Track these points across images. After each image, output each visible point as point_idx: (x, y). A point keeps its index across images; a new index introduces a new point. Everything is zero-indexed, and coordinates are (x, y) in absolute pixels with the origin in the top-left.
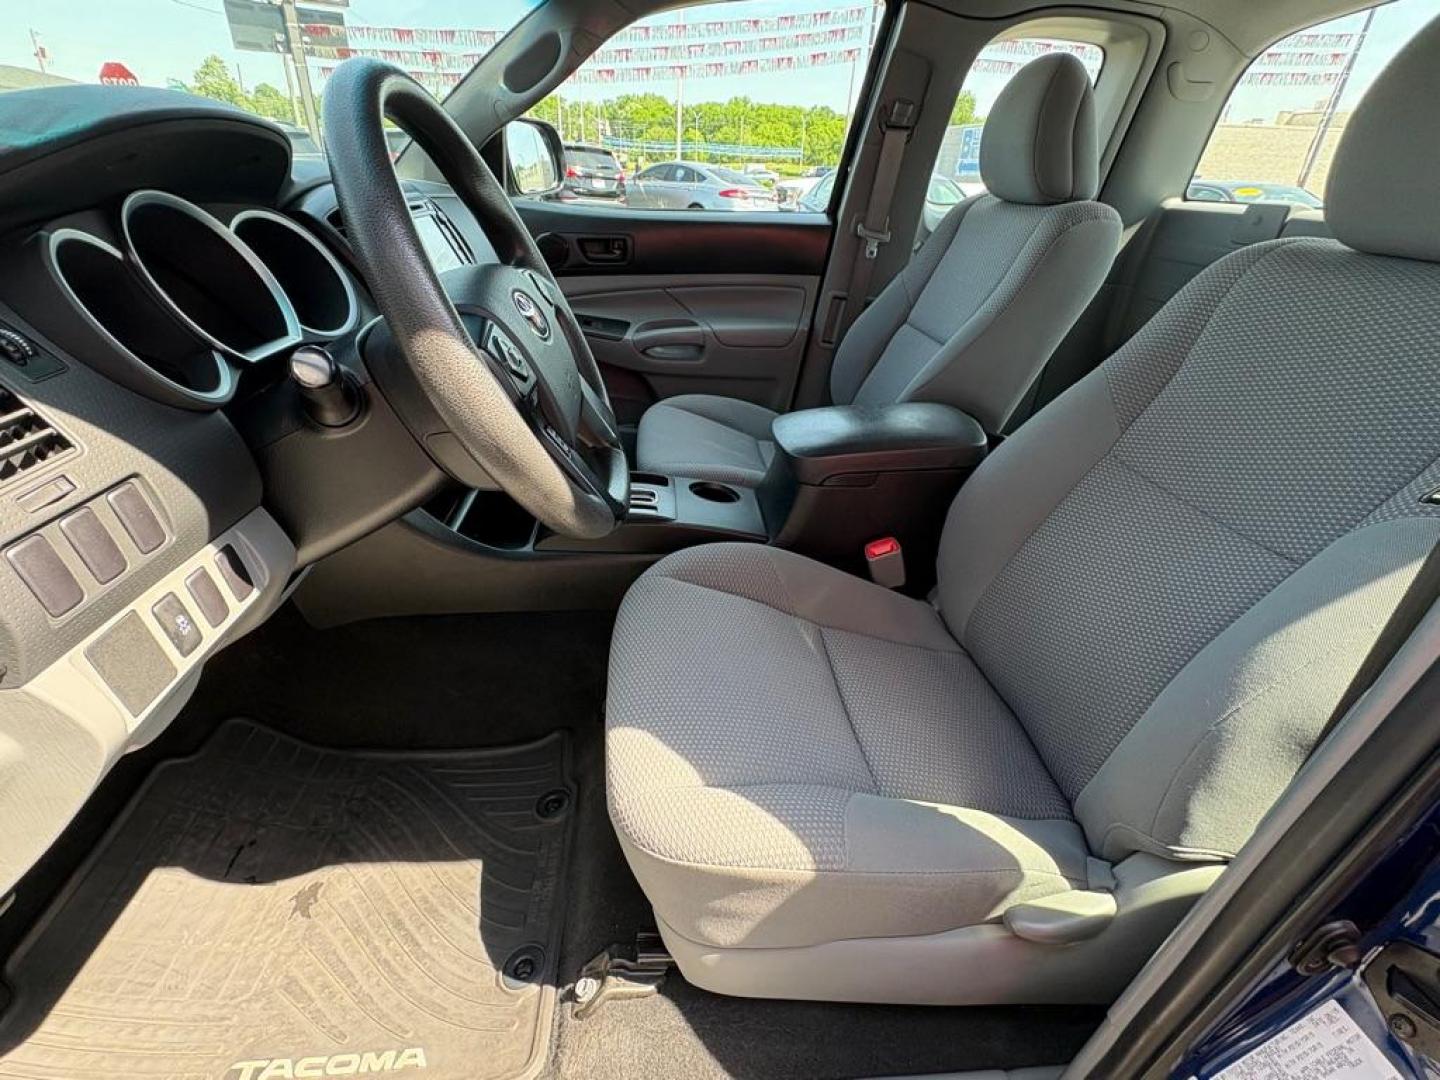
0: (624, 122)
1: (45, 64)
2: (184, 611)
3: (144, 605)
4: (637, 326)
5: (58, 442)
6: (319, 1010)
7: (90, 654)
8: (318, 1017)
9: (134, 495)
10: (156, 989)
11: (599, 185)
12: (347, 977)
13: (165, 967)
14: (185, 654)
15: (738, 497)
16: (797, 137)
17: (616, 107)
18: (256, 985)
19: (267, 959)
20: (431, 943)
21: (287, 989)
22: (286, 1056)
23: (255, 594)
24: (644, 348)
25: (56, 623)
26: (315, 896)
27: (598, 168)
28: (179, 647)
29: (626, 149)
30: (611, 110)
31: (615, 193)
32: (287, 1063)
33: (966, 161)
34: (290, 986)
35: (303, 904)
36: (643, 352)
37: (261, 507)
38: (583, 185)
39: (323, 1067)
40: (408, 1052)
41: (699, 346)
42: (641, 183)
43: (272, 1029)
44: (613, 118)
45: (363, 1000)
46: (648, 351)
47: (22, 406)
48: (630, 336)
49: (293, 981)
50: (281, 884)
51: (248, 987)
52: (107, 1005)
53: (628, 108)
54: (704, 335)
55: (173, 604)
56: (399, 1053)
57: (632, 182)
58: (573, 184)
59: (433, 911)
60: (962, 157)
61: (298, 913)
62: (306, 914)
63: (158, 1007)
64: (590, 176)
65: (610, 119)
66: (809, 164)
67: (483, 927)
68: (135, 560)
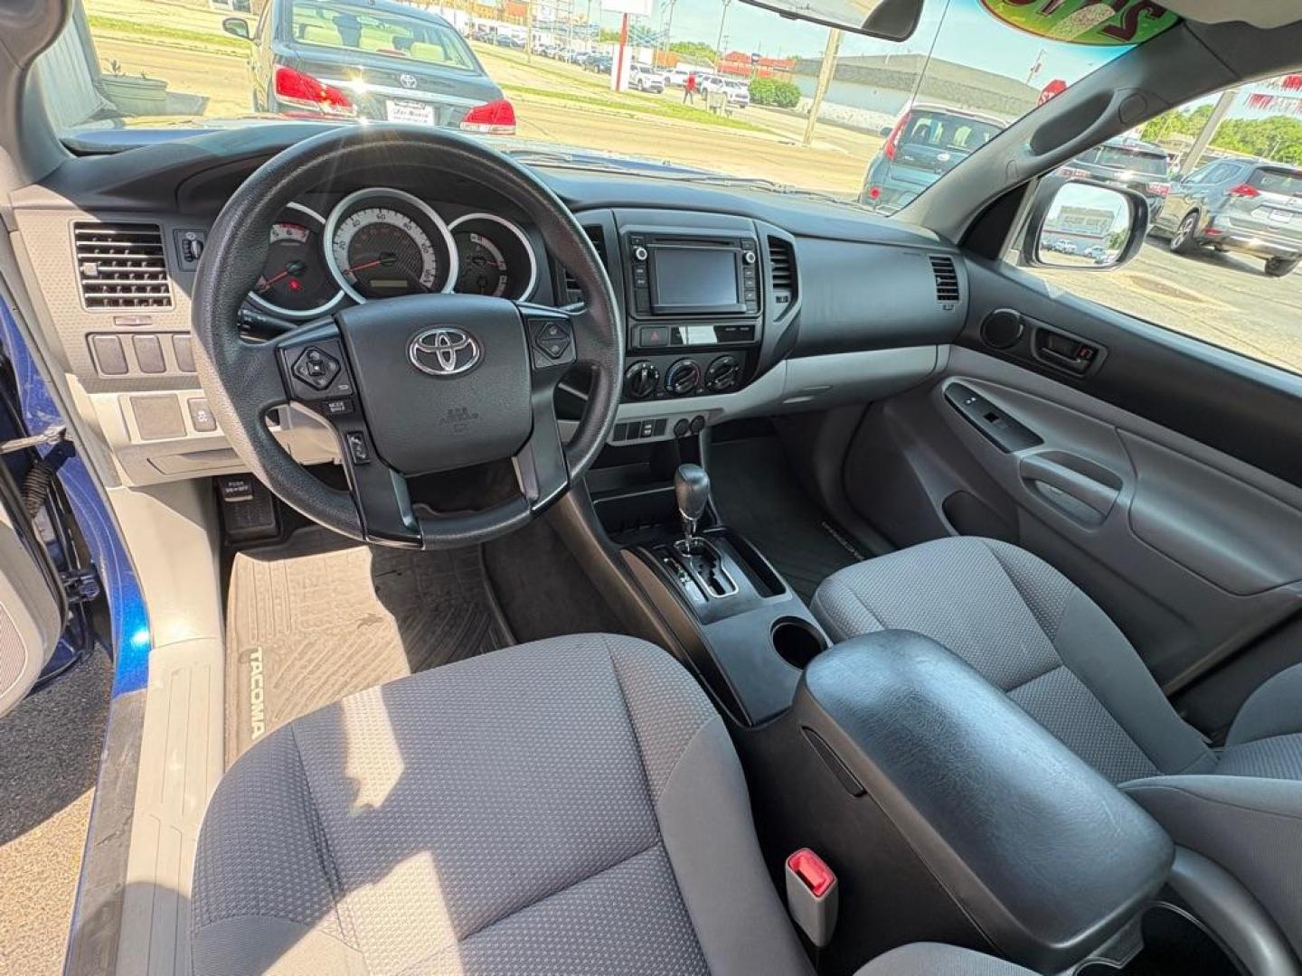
7: (133, 400)
8: (290, 668)
12: (317, 668)
14: (197, 430)
18: (310, 629)
19: (326, 626)
24: (1032, 477)
25: (105, 376)
26: (371, 624)
34: (308, 647)
35: (366, 621)
36: (1030, 481)
45: (302, 683)
46: (1039, 484)
47: (165, 279)
48: (1025, 455)
49: (313, 646)
51: (310, 626)
54: (1114, 507)
61: (359, 622)
62: (360, 625)
68: (174, 371)
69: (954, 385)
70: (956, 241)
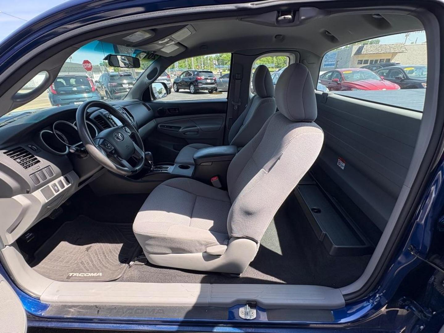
0: (221, 61)
1: (71, 60)
2: (56, 186)
3: (50, 185)
4: (183, 127)
5: (39, 161)
6: (85, 266)
7: (41, 190)
8: (85, 267)
9: (49, 168)
10: (59, 261)
11: (209, 81)
12: (92, 261)
13: (60, 258)
14: (56, 192)
15: (190, 167)
16: (273, 60)
17: (219, 57)
18: (76, 262)
19: (79, 258)
20: (109, 257)
21: (81, 263)
22: (78, 273)
23: (70, 185)
24: (184, 133)
25: (36, 185)
26: (90, 248)
27: (208, 76)
28: (55, 191)
29: (222, 68)
30: (218, 57)
31: (213, 83)
32: (78, 274)
33: (326, 63)
34: (82, 263)
35: (87, 249)
36: (184, 134)
37: (73, 171)
38: (204, 81)
39: (84, 275)
40: (99, 273)
41: (198, 131)
42: (221, 80)
43: (77, 269)
44: (218, 60)
45: (94, 265)
46: (186, 133)
47: (34, 157)
48: (180, 130)
49: (83, 262)
50: (84, 246)
51: (74, 262)
52: (50, 262)
53: (222, 56)
54: (198, 129)
55: (55, 185)
56: (98, 273)
57: (219, 79)
58: (202, 82)
59: (111, 252)
60: (325, 62)
61: (86, 251)
62: (88, 251)
63: (58, 264)
64: (207, 79)
65: (217, 60)
66: (277, 68)
67: (119, 255)
68: (48, 178)
69: (160, 126)
70: (142, 99)
